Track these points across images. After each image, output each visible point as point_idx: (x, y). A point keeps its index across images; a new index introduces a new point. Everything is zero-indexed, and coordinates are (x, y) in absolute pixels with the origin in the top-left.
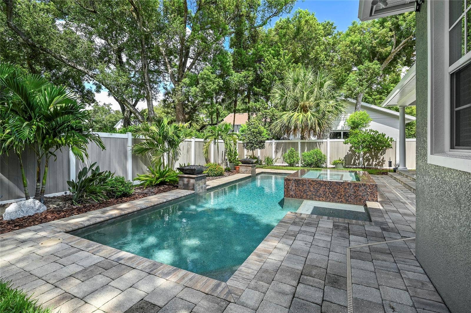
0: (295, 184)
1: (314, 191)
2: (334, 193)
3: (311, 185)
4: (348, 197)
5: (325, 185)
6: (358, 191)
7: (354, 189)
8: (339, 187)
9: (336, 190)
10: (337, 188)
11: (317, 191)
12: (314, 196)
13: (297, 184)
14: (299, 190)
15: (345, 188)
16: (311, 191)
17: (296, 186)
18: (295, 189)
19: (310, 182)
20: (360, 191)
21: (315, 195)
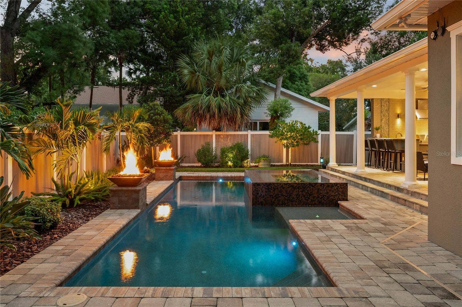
0: (266, 189)
1: (286, 195)
2: (307, 196)
3: (283, 188)
4: (321, 198)
5: (298, 188)
6: (330, 191)
7: (327, 190)
8: (313, 189)
9: (309, 192)
10: (310, 190)
11: (290, 195)
12: (286, 202)
13: (268, 189)
14: (270, 195)
15: (318, 189)
16: (283, 196)
17: (266, 192)
18: (266, 194)
19: (282, 185)
20: (333, 191)
21: (288, 200)
